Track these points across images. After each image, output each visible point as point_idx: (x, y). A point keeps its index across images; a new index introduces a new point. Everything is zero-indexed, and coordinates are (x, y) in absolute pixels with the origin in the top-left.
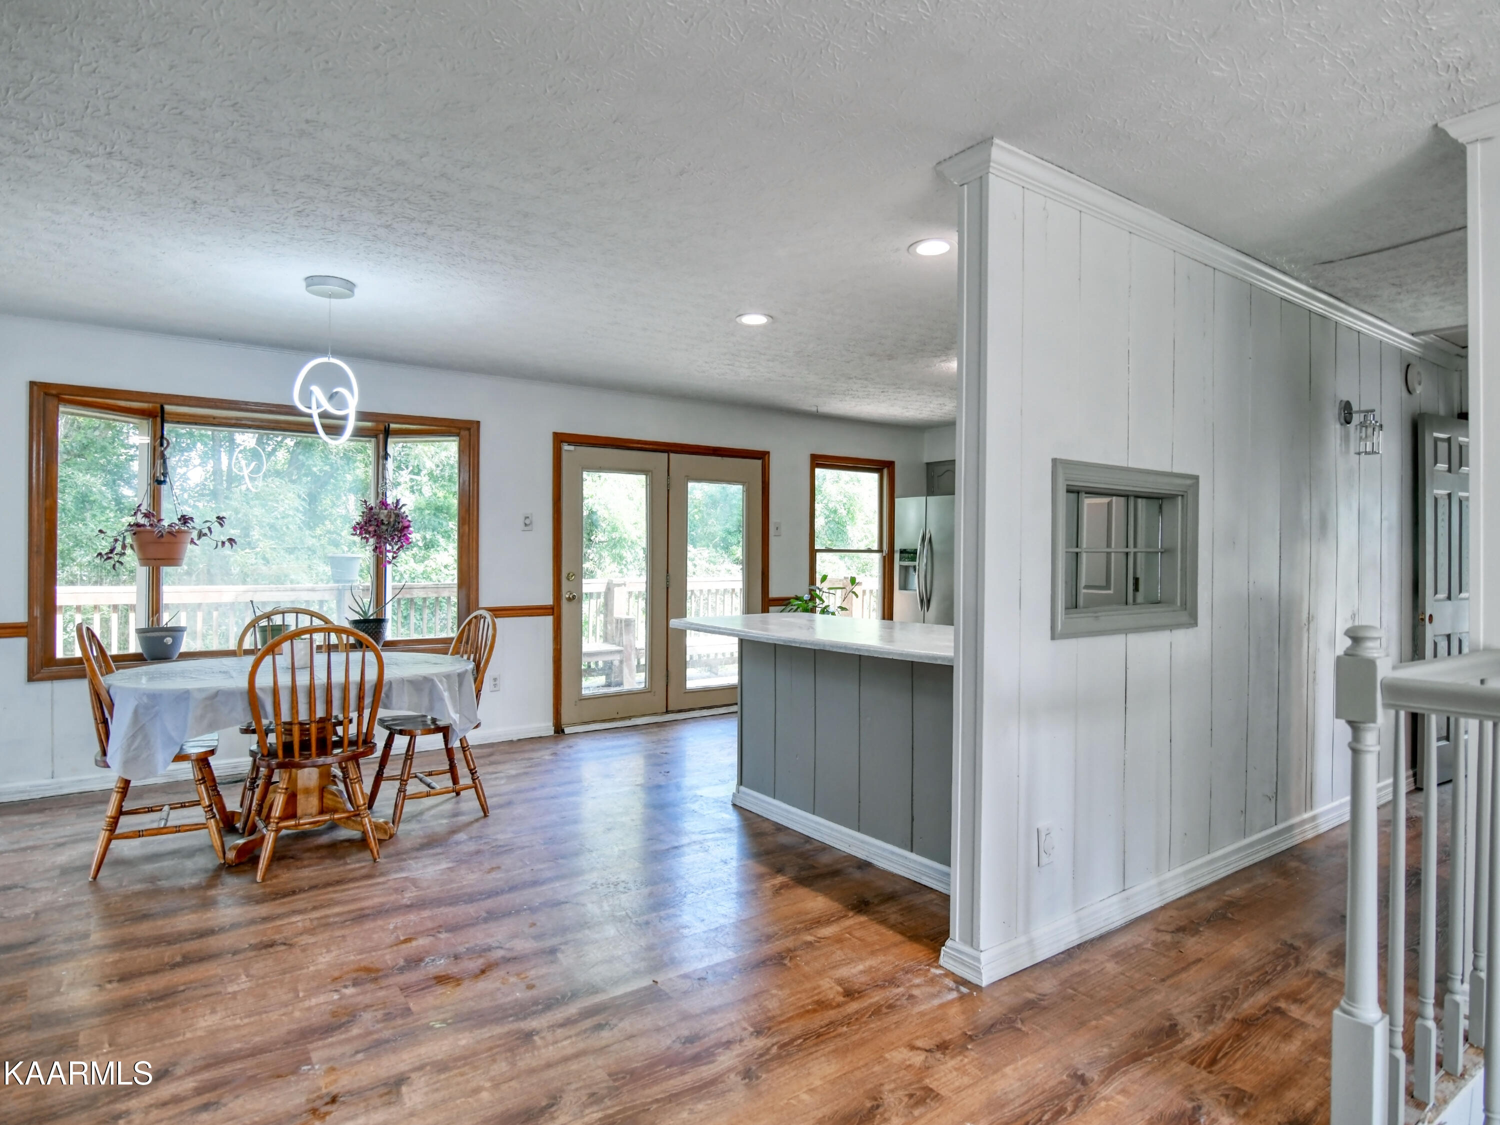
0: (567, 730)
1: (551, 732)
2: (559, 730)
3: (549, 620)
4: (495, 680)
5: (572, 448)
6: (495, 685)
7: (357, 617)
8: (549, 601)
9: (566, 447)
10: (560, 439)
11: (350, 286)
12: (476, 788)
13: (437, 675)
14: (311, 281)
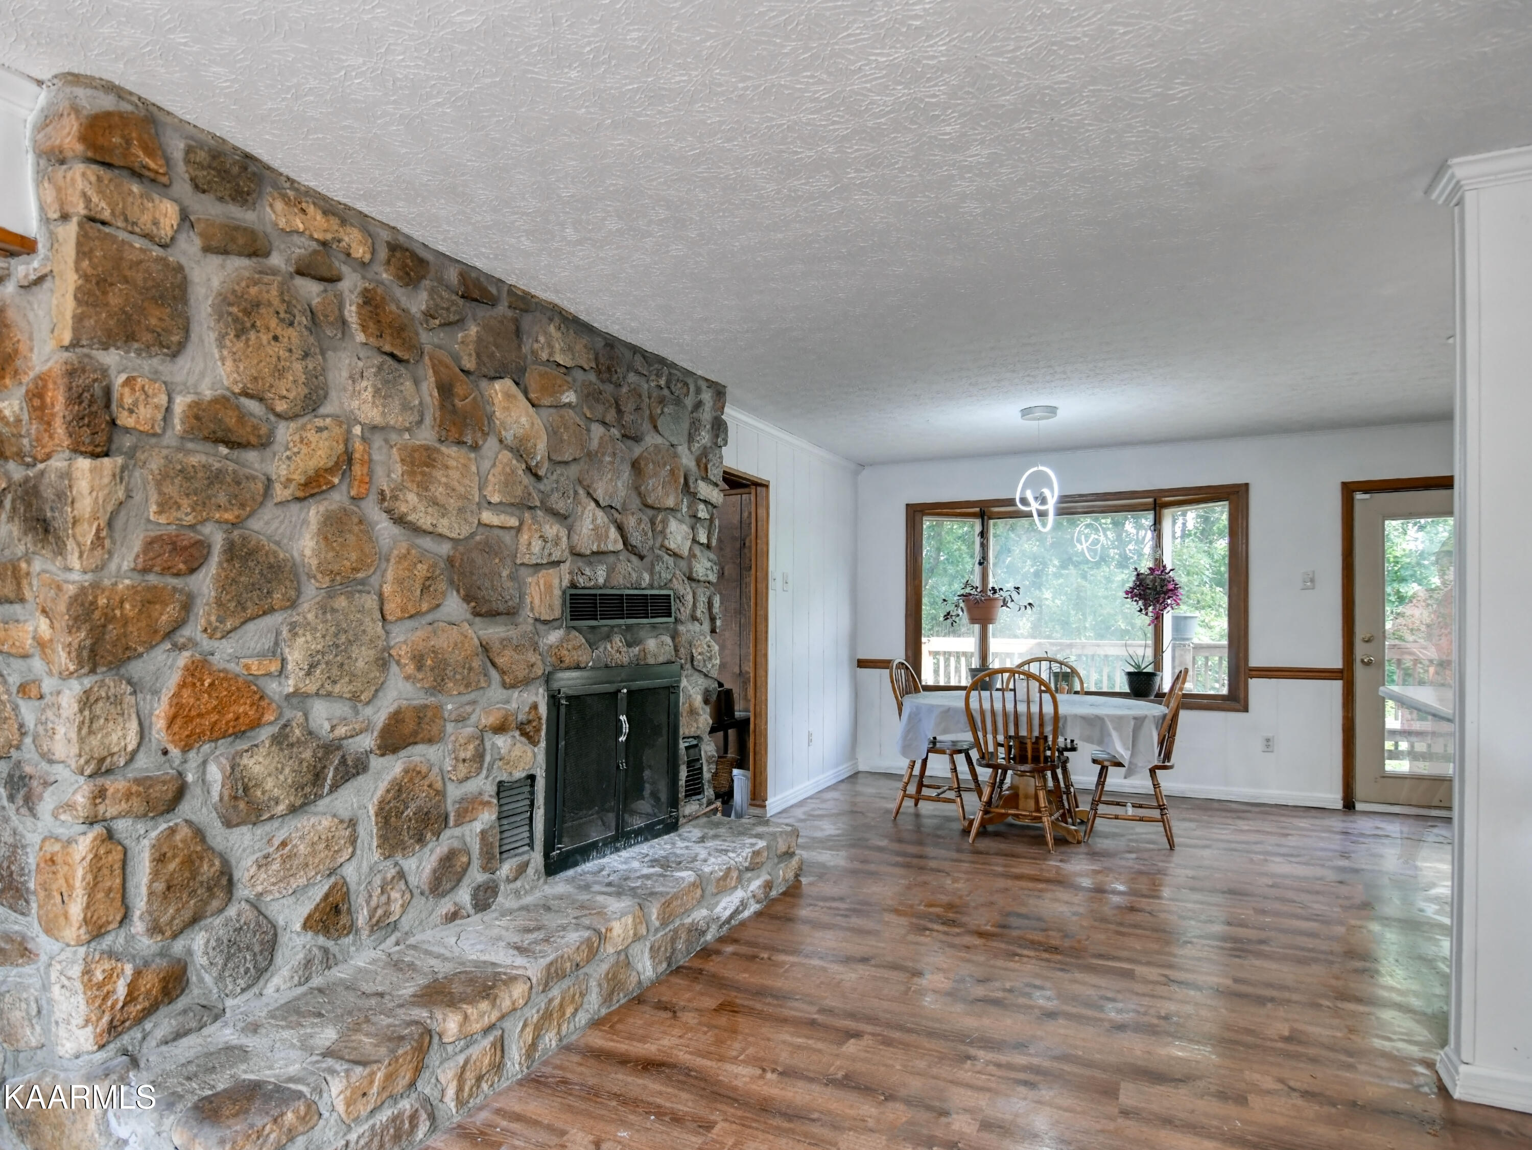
0: (1359, 806)
1: (1339, 805)
2: (1349, 805)
3: (1337, 686)
4: (1268, 740)
5: (1367, 496)
6: (1268, 746)
7: (1132, 670)
8: (1338, 664)
9: (1359, 496)
10: (1349, 490)
11: (1052, 410)
12: (1163, 821)
13: (1108, 716)
14: (1026, 412)
